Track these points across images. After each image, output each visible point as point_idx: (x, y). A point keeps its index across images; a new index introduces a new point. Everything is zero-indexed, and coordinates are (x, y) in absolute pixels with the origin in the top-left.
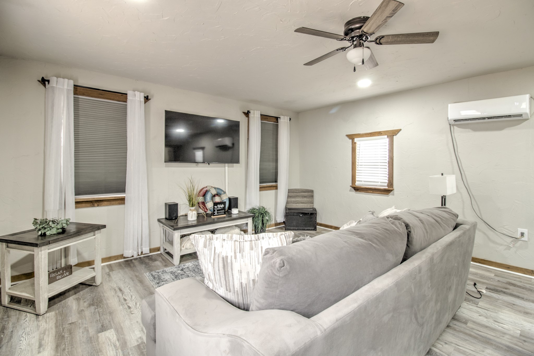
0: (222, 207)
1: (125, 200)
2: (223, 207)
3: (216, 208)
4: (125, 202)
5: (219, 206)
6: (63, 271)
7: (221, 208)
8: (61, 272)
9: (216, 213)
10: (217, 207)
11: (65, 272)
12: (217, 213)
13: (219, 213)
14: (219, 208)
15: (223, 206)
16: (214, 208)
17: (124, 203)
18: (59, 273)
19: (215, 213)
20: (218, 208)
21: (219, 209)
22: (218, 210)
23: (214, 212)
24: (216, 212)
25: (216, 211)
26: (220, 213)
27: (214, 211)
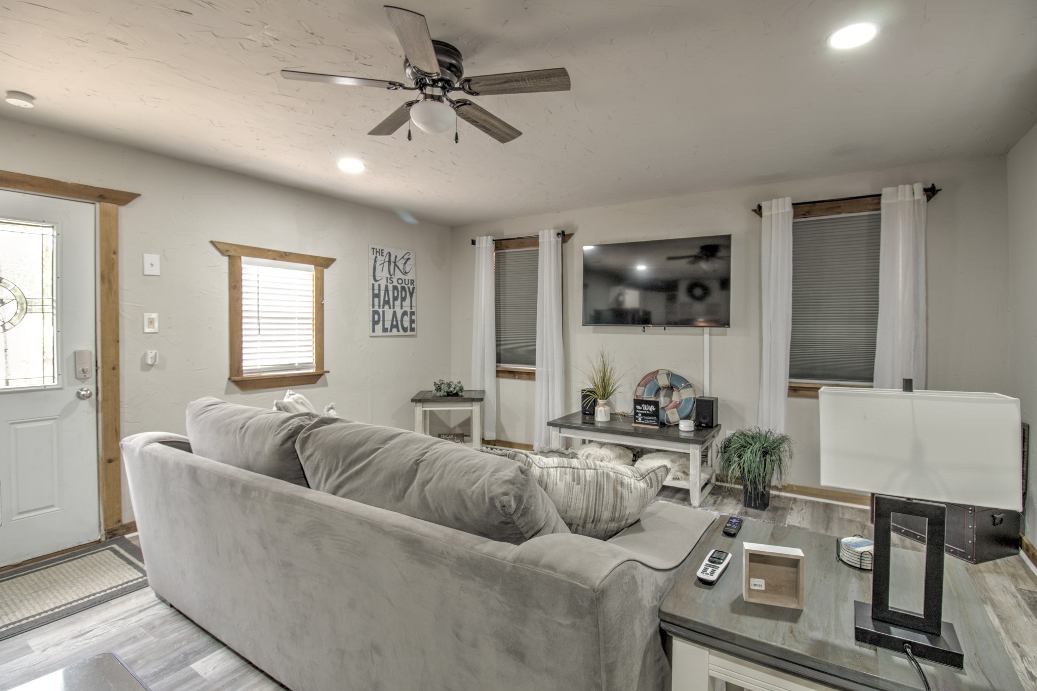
0: (651, 411)
1: (535, 375)
2: (653, 411)
3: (639, 410)
4: (535, 377)
5: (645, 407)
6: (454, 437)
7: (649, 411)
8: (452, 436)
9: (640, 419)
10: (641, 408)
11: (456, 438)
12: (643, 419)
13: (646, 419)
14: (645, 410)
15: (654, 409)
16: (635, 409)
17: (534, 379)
18: (450, 437)
19: (637, 419)
20: (642, 410)
21: (645, 412)
22: (643, 415)
23: (637, 417)
24: (640, 417)
25: (640, 415)
26: (648, 421)
27: (636, 414)
